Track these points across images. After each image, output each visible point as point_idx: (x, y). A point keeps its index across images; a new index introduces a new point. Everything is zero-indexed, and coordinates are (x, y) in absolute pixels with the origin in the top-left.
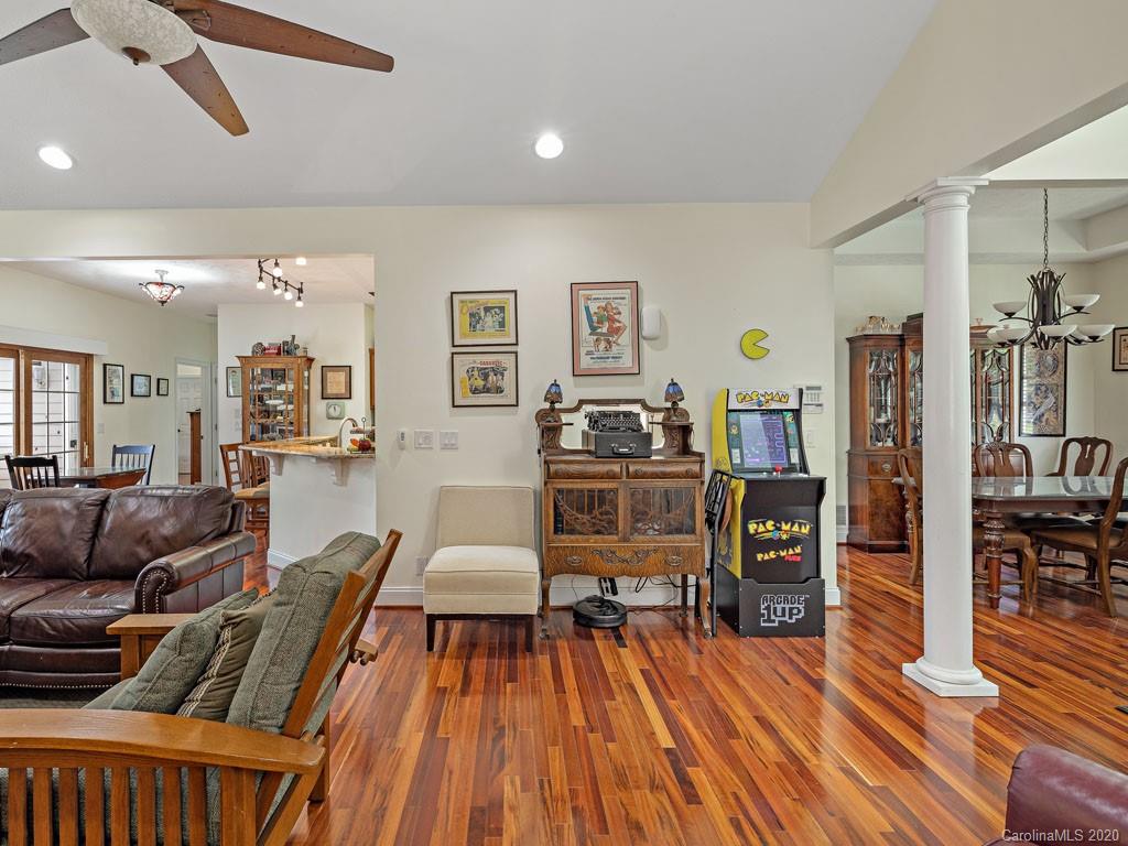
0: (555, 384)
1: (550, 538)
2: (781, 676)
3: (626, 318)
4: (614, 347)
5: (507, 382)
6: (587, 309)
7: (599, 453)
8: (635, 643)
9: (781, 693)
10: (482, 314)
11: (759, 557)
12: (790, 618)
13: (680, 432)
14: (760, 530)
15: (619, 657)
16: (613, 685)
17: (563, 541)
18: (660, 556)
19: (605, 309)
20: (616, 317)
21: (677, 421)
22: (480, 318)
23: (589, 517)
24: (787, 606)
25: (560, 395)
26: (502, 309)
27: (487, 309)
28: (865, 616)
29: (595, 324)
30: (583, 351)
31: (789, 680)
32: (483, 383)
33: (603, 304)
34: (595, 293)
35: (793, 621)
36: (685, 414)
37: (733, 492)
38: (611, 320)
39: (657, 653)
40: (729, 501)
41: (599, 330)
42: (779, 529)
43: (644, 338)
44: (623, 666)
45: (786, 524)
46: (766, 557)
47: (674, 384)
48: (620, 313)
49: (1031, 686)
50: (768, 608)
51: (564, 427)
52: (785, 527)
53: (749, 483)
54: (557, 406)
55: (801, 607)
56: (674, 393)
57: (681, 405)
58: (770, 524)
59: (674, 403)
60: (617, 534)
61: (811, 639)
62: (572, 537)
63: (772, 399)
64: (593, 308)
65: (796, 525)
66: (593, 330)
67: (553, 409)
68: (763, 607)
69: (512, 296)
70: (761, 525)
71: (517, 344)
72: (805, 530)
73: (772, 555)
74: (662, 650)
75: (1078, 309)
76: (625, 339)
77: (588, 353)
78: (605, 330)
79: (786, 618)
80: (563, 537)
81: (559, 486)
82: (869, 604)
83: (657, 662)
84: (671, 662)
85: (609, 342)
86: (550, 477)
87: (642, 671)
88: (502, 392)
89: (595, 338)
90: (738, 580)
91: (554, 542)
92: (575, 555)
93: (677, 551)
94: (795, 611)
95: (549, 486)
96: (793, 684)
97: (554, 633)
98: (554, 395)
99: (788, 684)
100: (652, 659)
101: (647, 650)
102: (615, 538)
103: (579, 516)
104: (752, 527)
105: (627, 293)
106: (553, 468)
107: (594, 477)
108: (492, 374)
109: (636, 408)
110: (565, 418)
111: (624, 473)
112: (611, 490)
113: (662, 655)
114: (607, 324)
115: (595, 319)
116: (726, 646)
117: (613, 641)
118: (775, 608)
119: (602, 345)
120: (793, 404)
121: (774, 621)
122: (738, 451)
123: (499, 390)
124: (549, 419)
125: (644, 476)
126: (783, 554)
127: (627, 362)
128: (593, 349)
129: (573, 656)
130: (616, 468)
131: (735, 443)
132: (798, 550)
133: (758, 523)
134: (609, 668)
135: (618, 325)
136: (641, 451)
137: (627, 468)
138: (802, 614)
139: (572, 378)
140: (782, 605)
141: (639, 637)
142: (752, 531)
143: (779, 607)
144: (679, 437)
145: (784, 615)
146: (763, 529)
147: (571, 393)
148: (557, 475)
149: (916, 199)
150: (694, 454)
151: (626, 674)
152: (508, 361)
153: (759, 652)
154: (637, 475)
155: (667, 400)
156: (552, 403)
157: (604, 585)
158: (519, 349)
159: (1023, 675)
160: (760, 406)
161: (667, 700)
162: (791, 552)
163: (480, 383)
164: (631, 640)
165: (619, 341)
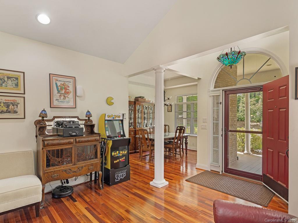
0: (44, 110)
1: (45, 170)
2: (125, 195)
3: (71, 89)
4: (67, 99)
5: (20, 109)
6: (56, 84)
7: (65, 135)
8: (79, 199)
9: (128, 200)
10: (6, 79)
11: (115, 162)
12: (122, 177)
13: (90, 127)
14: (115, 154)
15: (75, 206)
16: (78, 218)
17: (51, 169)
18: (87, 168)
19: (63, 85)
20: (68, 88)
21: (89, 123)
22: (5, 81)
23: (61, 159)
24: (122, 174)
25: (46, 114)
26: (17, 79)
27: (8, 78)
28: (136, 172)
29: (59, 90)
30: (55, 99)
31: (128, 195)
32: (6, 109)
33: (63, 83)
34: (59, 79)
35: (123, 178)
36: (92, 121)
37: (108, 144)
38: (66, 89)
39: (88, 200)
40: (107, 147)
41: (61, 92)
42: (119, 153)
43: (77, 96)
44: (78, 209)
45: (121, 151)
46: (117, 162)
47: (88, 112)
48: (69, 87)
49: (172, 180)
50: (117, 176)
51: (47, 127)
52: (121, 152)
53: (113, 141)
54: (45, 119)
55: (125, 173)
56: (89, 114)
57: (91, 118)
58: (117, 152)
59: (89, 118)
60: (72, 163)
61: (127, 181)
62: (54, 167)
63: (116, 117)
64: (59, 84)
65: (124, 151)
66: (59, 92)
67: (43, 120)
68: (116, 176)
69: (22, 74)
70: (115, 153)
71: (24, 94)
72: (126, 152)
73: (118, 161)
74: (89, 198)
75: (169, 99)
76: (71, 96)
77: (57, 100)
78: (63, 92)
79: (122, 178)
80: (50, 168)
81: (49, 149)
82: (135, 168)
83: (90, 203)
84: (94, 202)
85: (65, 97)
86: (44, 146)
87: (85, 208)
88: (17, 113)
89: (59, 94)
90: (109, 170)
91: (46, 171)
92: (56, 173)
93: (92, 165)
94: (124, 175)
95: (44, 149)
96: (130, 196)
97: (46, 205)
98: (43, 114)
99: (128, 197)
100: (87, 203)
101: (84, 200)
102: (71, 164)
103: (57, 159)
104: (113, 154)
105: (71, 80)
106: (46, 143)
107: (63, 144)
108: (11, 105)
109: (76, 120)
110: (47, 123)
111: (75, 142)
112: (70, 148)
113: (90, 200)
114: (64, 90)
115: (59, 88)
116: (108, 190)
117: (71, 201)
118: (119, 175)
119: (62, 97)
120: (121, 118)
121: (118, 179)
122: (108, 132)
123: (16, 112)
124: (41, 124)
125: (82, 142)
126: (120, 160)
127: (71, 104)
128: (59, 98)
129: (57, 212)
130: (72, 140)
131: (107, 130)
132: (124, 158)
133: (114, 152)
134: (74, 212)
135: (68, 91)
136: (80, 134)
137: (76, 140)
138: (125, 175)
139: (50, 108)
140: (121, 174)
141: (79, 196)
142: (113, 155)
143: (120, 175)
144: (90, 129)
145: (121, 177)
146: (116, 154)
147: (51, 114)
148: (48, 145)
149: (154, 69)
150: (96, 134)
151: (81, 211)
152: (20, 101)
153: (117, 189)
154: (79, 142)
155: (86, 117)
156: (43, 117)
157: (63, 181)
158: (25, 96)
159: (169, 177)
160: (113, 119)
161: (98, 216)
162: (122, 159)
163: (5, 109)
164: (77, 198)
165: (69, 97)
